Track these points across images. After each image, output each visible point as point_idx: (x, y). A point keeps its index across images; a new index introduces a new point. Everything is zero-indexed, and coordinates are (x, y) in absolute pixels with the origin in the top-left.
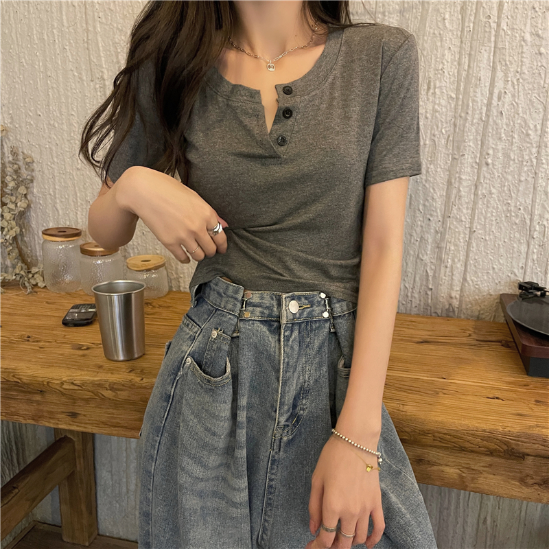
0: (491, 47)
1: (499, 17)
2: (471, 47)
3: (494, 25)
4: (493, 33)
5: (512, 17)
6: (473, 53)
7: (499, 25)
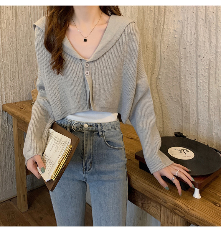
0: (160, 34)
1: (164, 24)
2: (156, 34)
3: (162, 27)
4: (162, 29)
5: (168, 24)
6: (156, 36)
7: (163, 27)
